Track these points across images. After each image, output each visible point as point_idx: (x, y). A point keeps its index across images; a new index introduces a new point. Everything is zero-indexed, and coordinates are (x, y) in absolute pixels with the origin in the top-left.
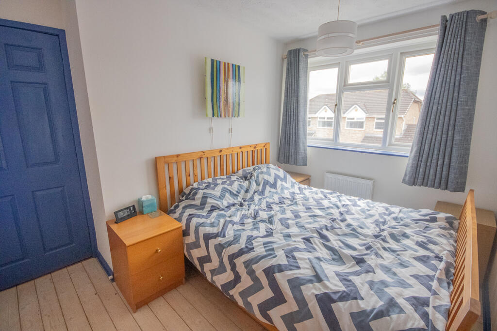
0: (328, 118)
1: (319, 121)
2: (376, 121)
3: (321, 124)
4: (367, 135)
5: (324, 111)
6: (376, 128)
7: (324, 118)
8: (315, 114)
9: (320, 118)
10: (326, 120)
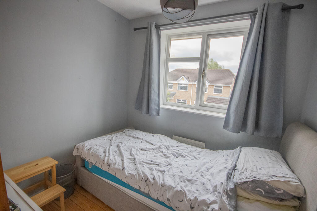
0: (184, 84)
1: (179, 86)
2: (214, 88)
3: (180, 88)
4: (209, 96)
5: (182, 79)
6: (214, 92)
7: (182, 84)
8: (176, 81)
9: (179, 84)
10: (183, 85)
